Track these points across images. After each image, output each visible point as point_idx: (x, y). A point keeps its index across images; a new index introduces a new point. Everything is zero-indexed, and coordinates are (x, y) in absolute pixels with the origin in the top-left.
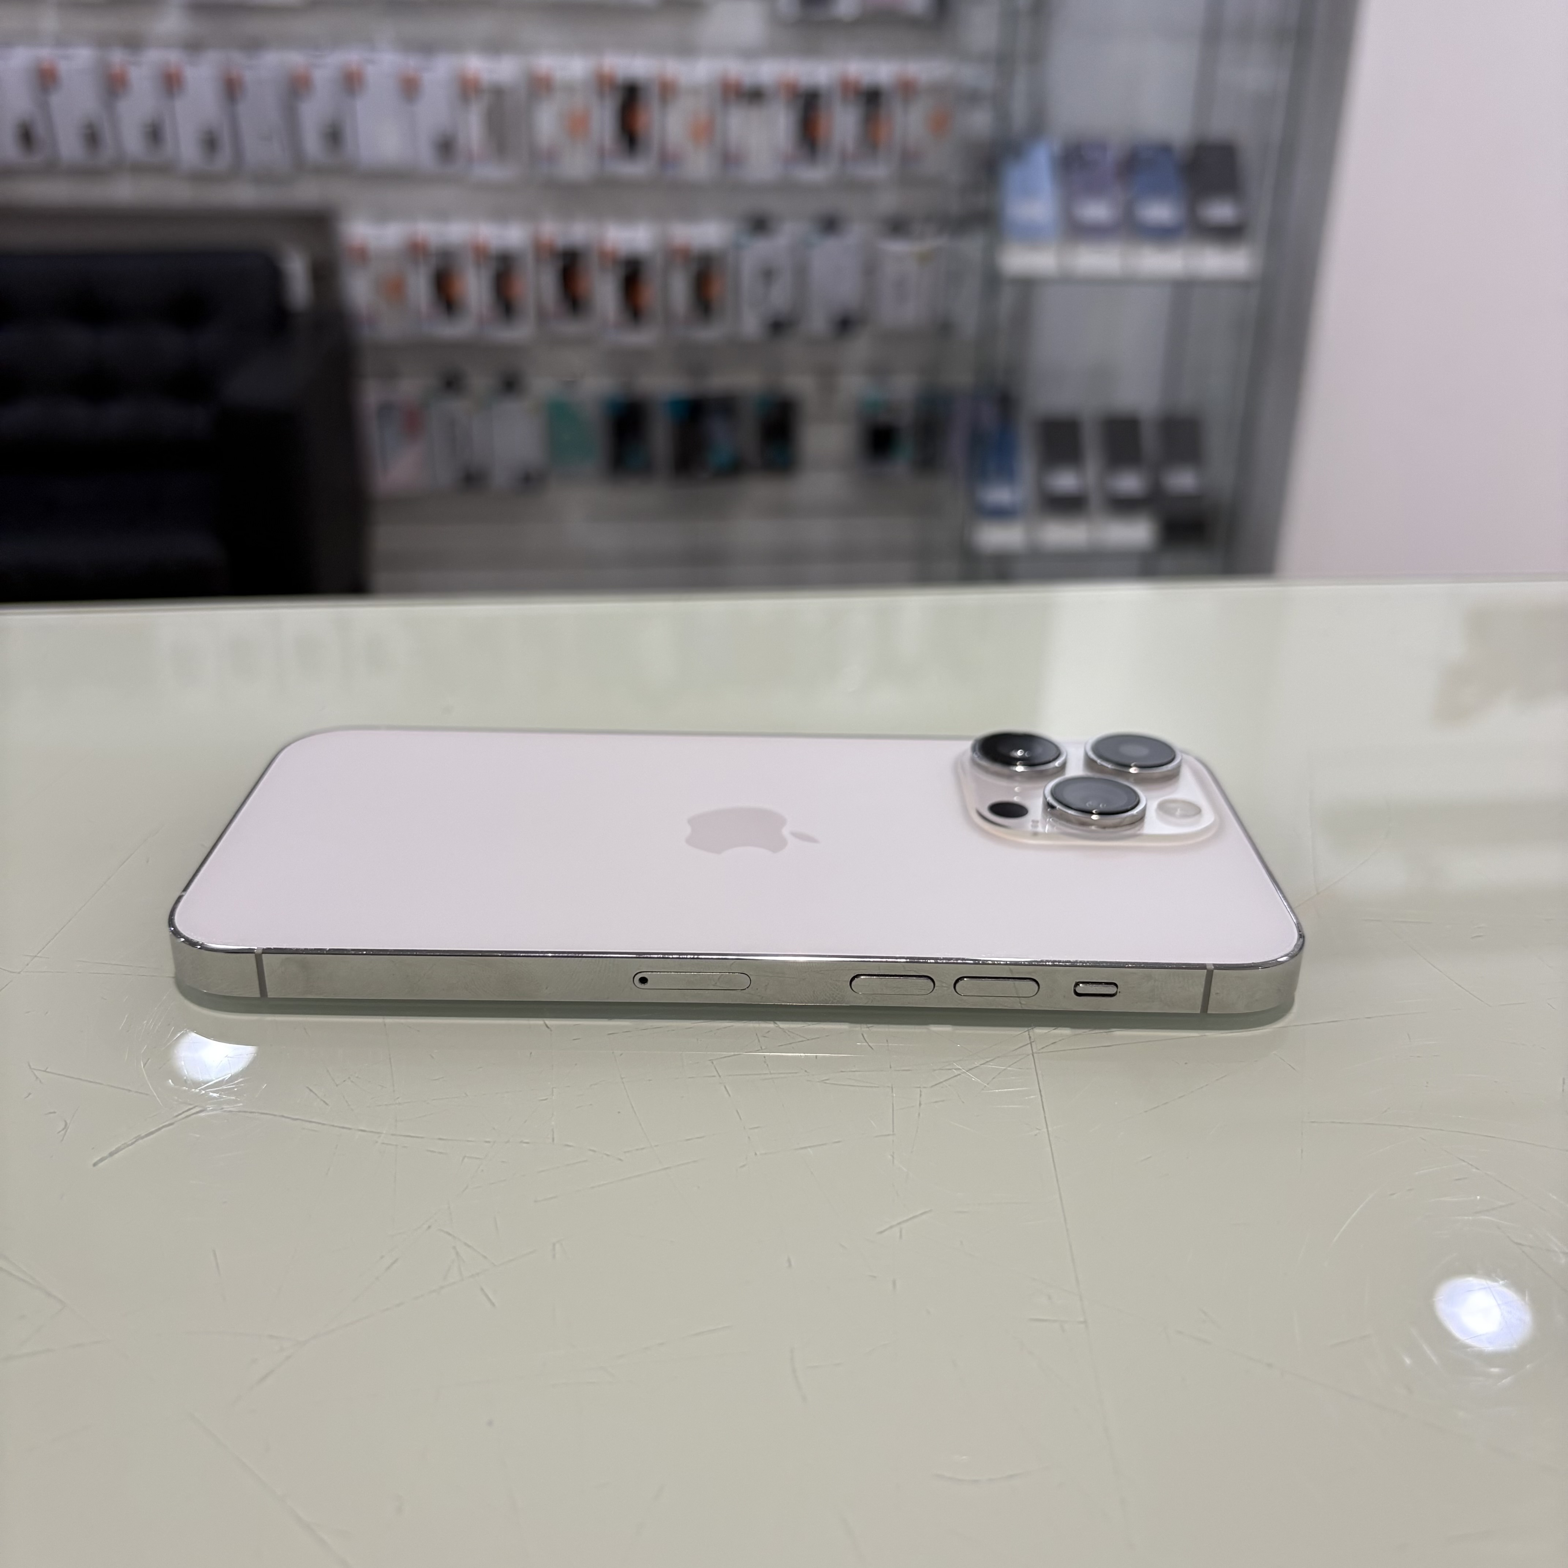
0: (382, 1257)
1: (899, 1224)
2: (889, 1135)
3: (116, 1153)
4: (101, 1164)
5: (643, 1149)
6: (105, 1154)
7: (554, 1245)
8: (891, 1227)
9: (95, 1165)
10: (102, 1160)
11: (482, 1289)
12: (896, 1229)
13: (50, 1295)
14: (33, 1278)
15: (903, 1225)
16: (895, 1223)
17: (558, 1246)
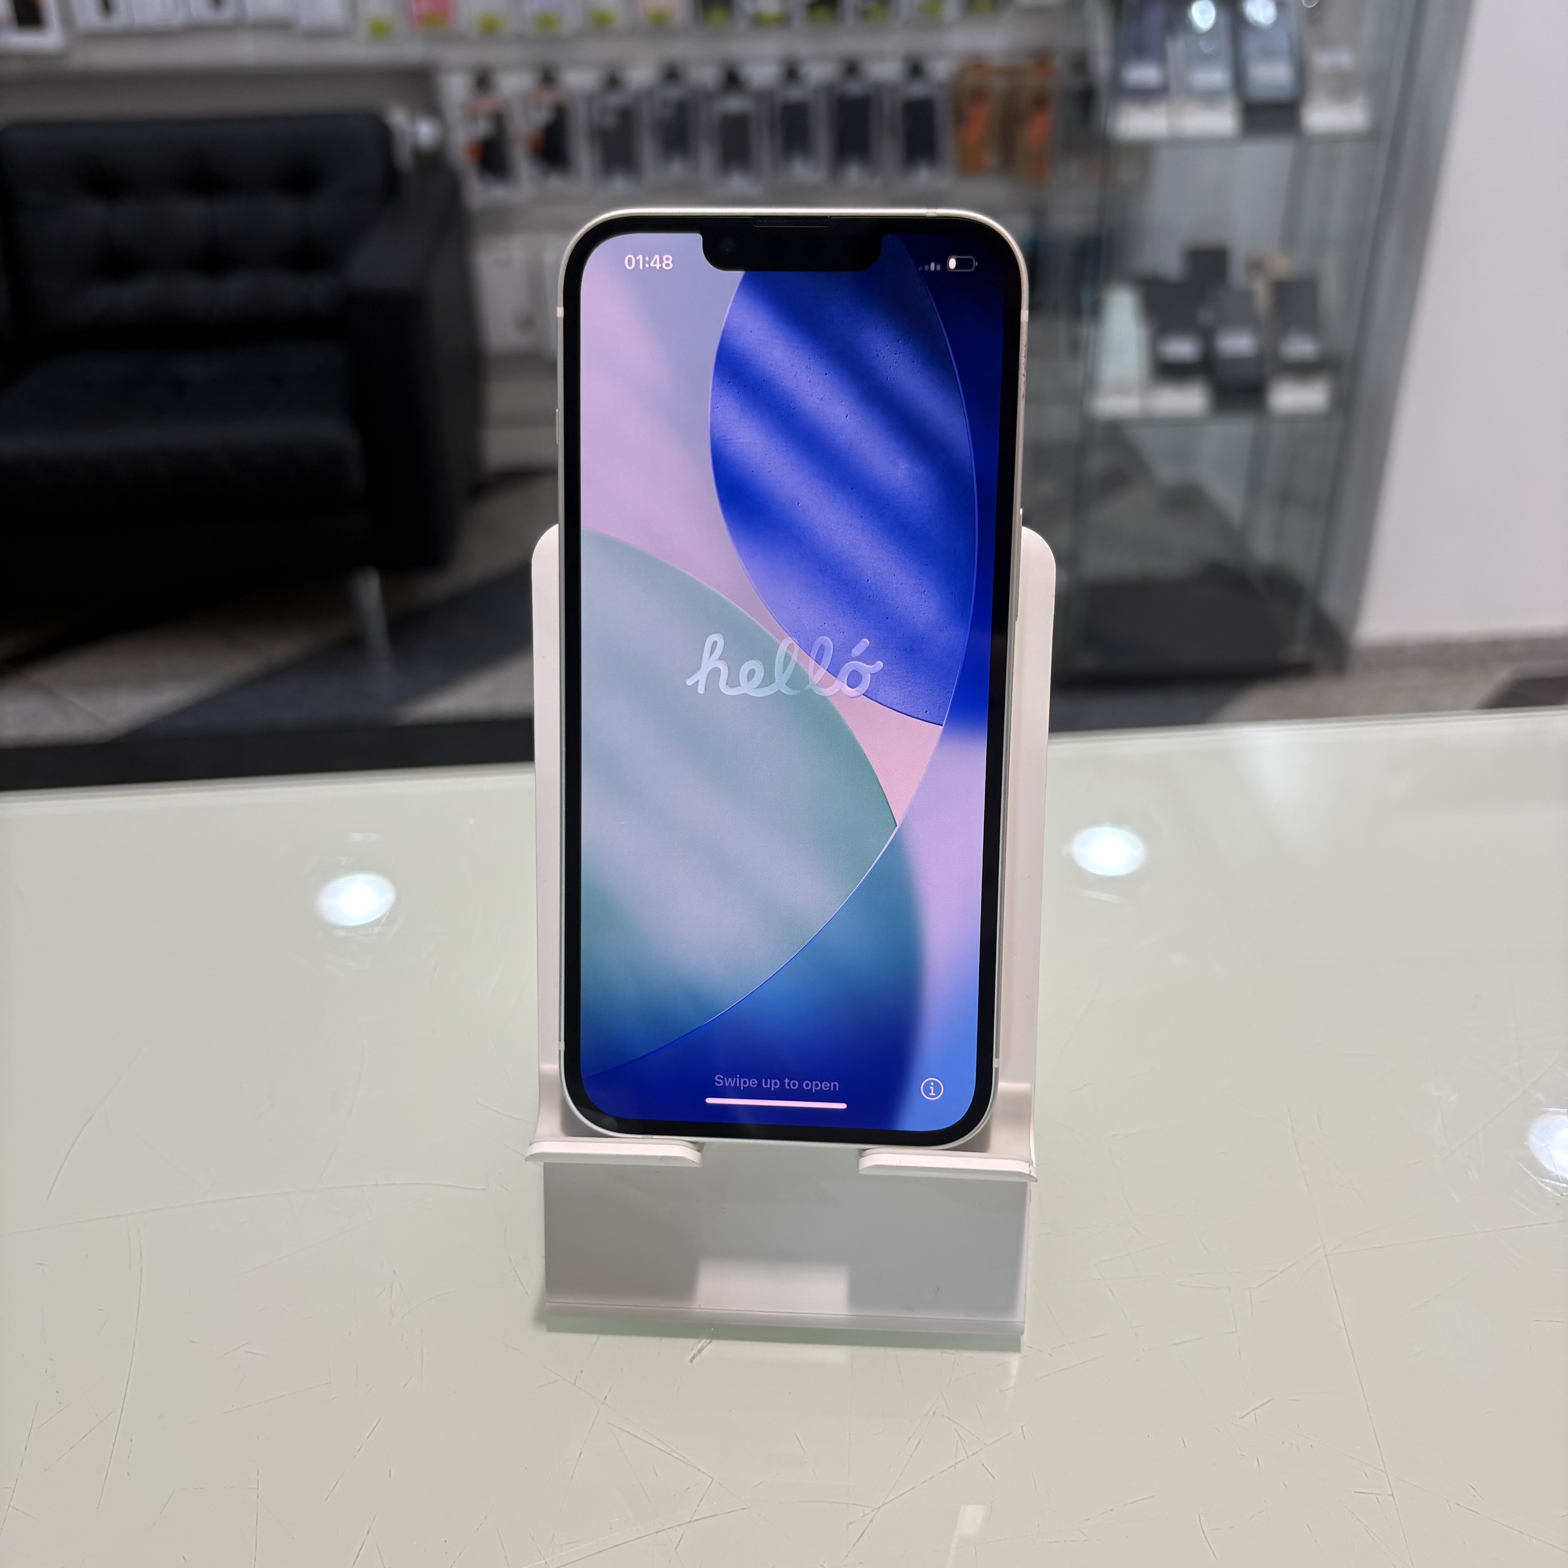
0: (910, 1438)
1: (1254, 1410)
2: (1233, 1332)
3: (702, 1350)
4: (695, 1360)
5: (1064, 1345)
6: (695, 1352)
7: (1022, 1427)
8: (1248, 1413)
9: (691, 1361)
10: (694, 1357)
11: (983, 1465)
12: (1252, 1415)
13: (699, 1470)
14: (684, 1457)
15: (1257, 1411)
16: (1250, 1410)
17: (1024, 1428)
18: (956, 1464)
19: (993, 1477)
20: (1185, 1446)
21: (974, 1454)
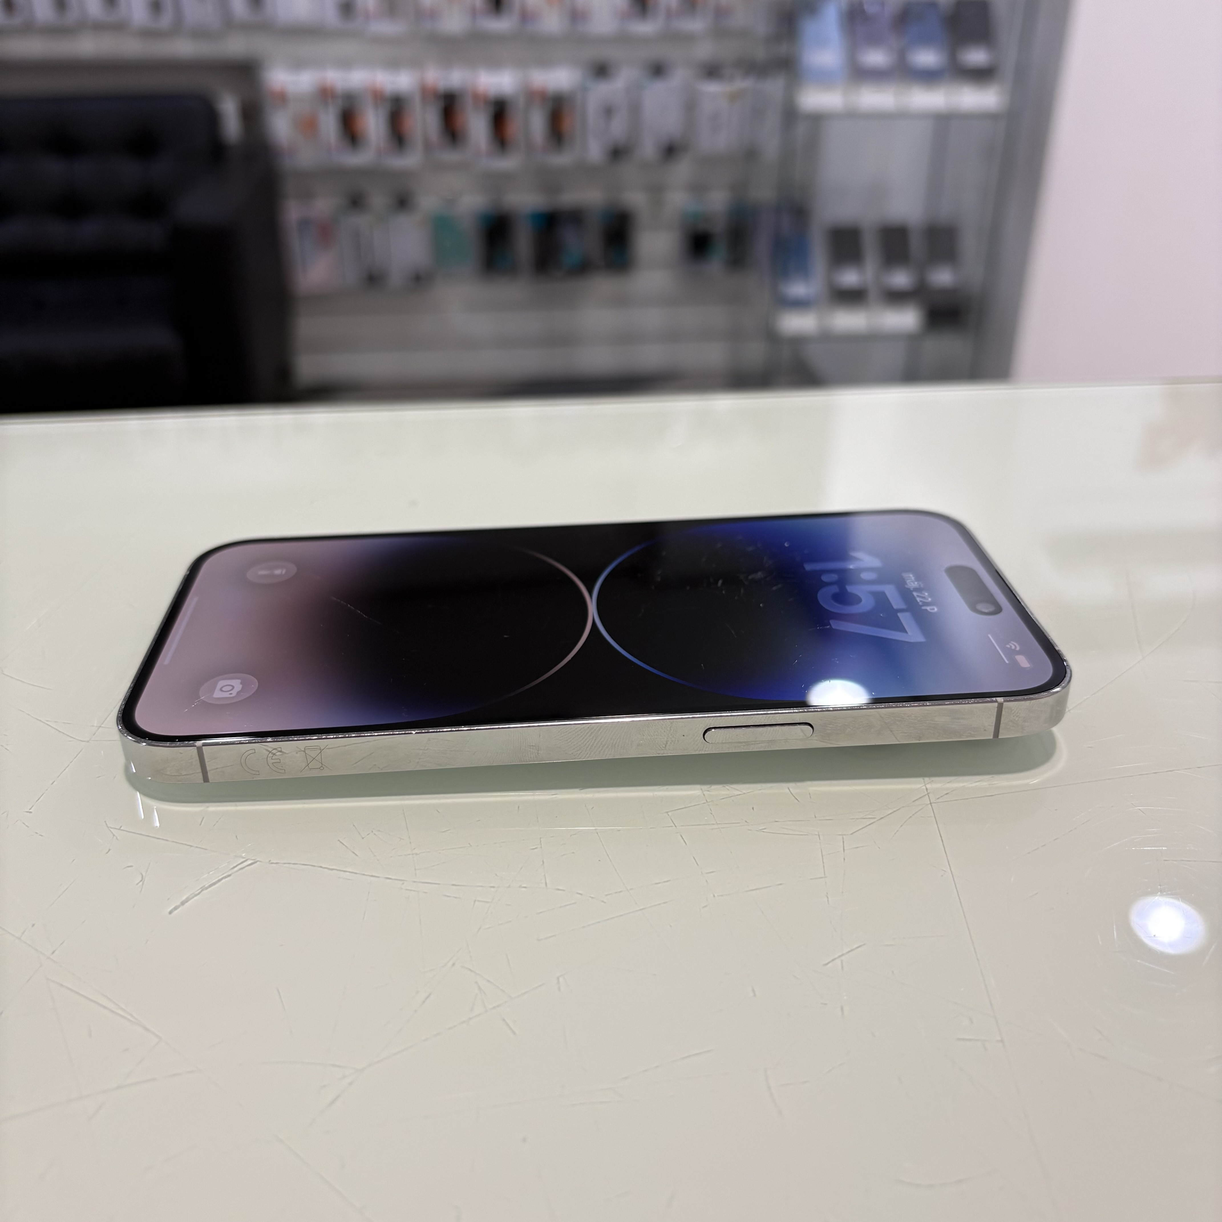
1: (840, 957)
2: (821, 878)
3: (187, 902)
4: (176, 912)
5: (620, 892)
6: (178, 903)
7: (558, 978)
8: (834, 960)
10: (176, 908)
11: (504, 1020)
12: (838, 962)
13: (147, 1030)
14: (131, 1015)
15: (843, 958)
16: (836, 956)
17: (561, 979)
18: (470, 1019)
19: (514, 1033)
20: (755, 995)
21: (494, 1008)
